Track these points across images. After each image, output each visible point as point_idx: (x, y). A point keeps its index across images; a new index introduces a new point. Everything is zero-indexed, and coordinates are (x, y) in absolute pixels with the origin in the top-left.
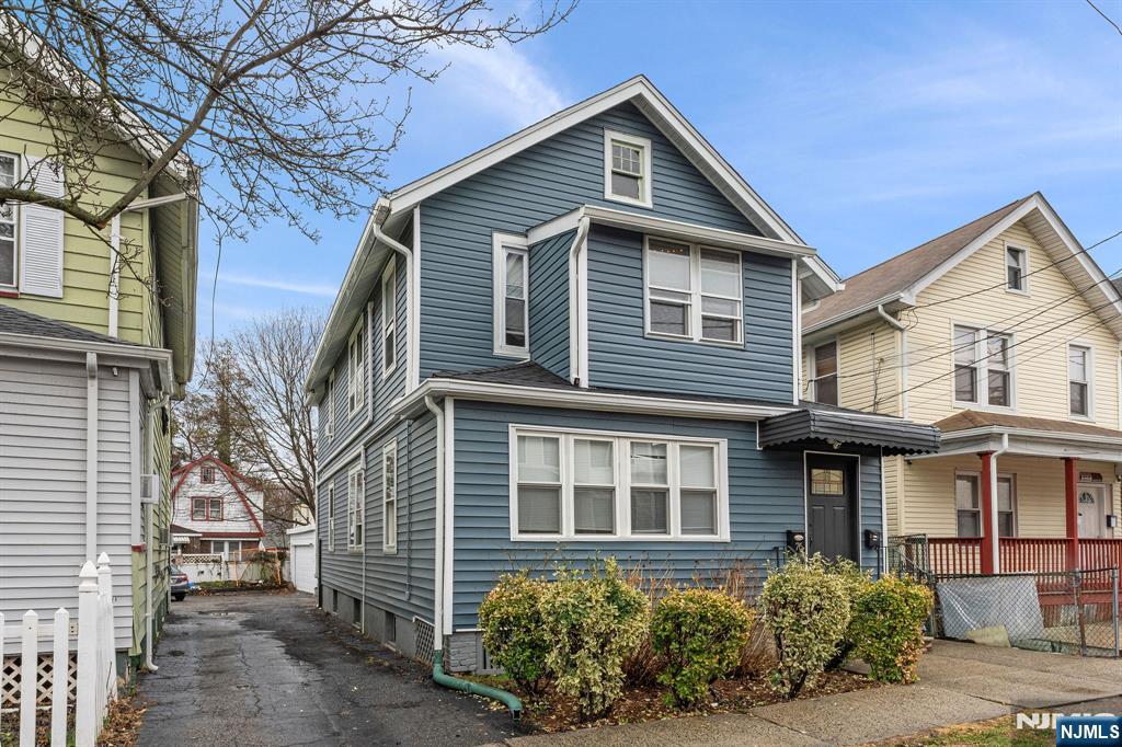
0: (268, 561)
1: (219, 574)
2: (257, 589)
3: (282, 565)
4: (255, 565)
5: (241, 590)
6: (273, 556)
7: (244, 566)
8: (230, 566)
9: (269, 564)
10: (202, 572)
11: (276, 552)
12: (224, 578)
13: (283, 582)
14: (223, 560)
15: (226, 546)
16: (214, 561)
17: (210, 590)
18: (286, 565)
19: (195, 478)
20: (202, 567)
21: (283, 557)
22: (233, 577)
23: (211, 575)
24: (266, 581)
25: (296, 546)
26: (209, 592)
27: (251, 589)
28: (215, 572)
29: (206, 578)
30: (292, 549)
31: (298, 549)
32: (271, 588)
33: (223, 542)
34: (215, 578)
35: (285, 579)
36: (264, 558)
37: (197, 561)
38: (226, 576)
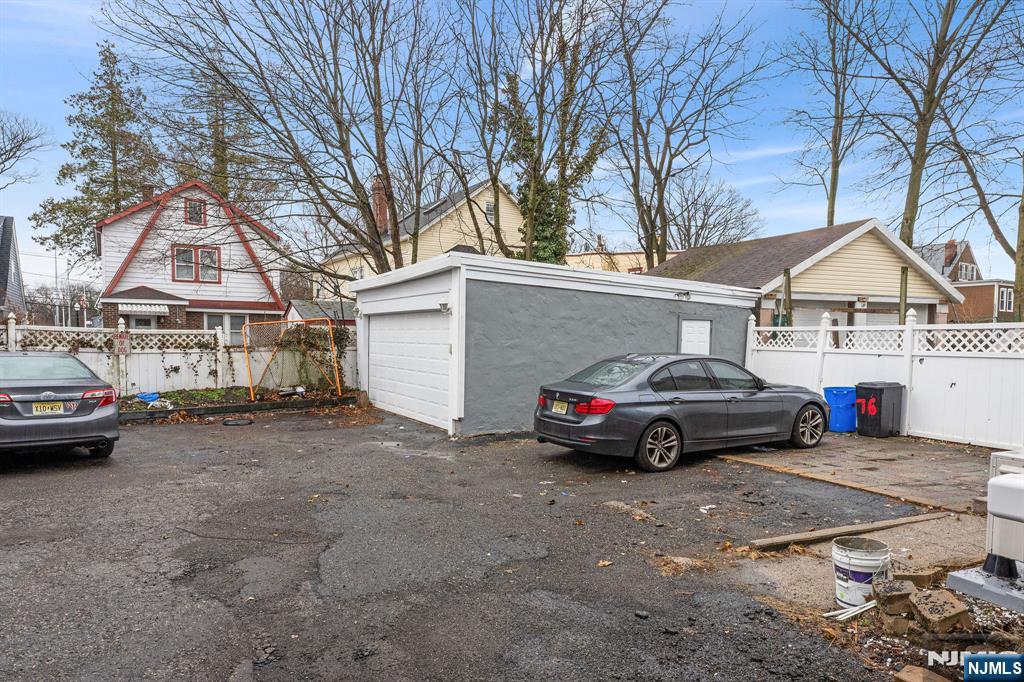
0: (312, 346)
1: (214, 373)
2: (295, 405)
3: (341, 354)
4: (287, 355)
5: (260, 408)
6: (324, 336)
7: (264, 356)
8: (236, 356)
9: (318, 354)
10: (176, 370)
11: (327, 328)
12: (224, 381)
13: (345, 390)
14: (221, 342)
15: (227, 321)
16: (202, 346)
17: (193, 409)
18: (349, 355)
19: (175, 214)
20: (174, 358)
21: (342, 339)
22: (243, 380)
23: (194, 374)
24: (310, 388)
25: (369, 317)
26: (190, 413)
27: (280, 406)
28: (203, 370)
29: (184, 381)
30: (360, 323)
31: (375, 324)
32: (323, 403)
33: (221, 316)
34: (204, 382)
35: (349, 383)
36: (303, 341)
37: (163, 346)
38: (229, 378)
